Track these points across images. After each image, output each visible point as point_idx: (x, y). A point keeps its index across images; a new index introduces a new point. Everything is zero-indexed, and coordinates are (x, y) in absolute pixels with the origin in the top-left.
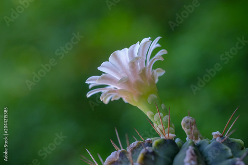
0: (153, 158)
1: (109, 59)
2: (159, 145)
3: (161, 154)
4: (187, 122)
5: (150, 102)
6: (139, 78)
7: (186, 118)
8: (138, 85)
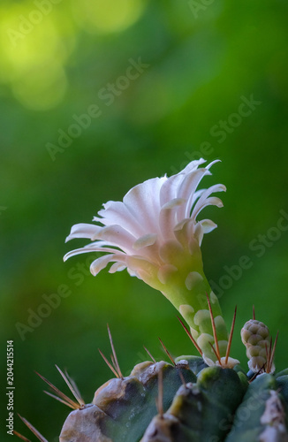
0: (199, 406)
1: (125, 198)
2: (208, 379)
3: (213, 399)
4: (254, 332)
5: (189, 287)
6: (174, 238)
7: (251, 323)
8: (171, 250)
